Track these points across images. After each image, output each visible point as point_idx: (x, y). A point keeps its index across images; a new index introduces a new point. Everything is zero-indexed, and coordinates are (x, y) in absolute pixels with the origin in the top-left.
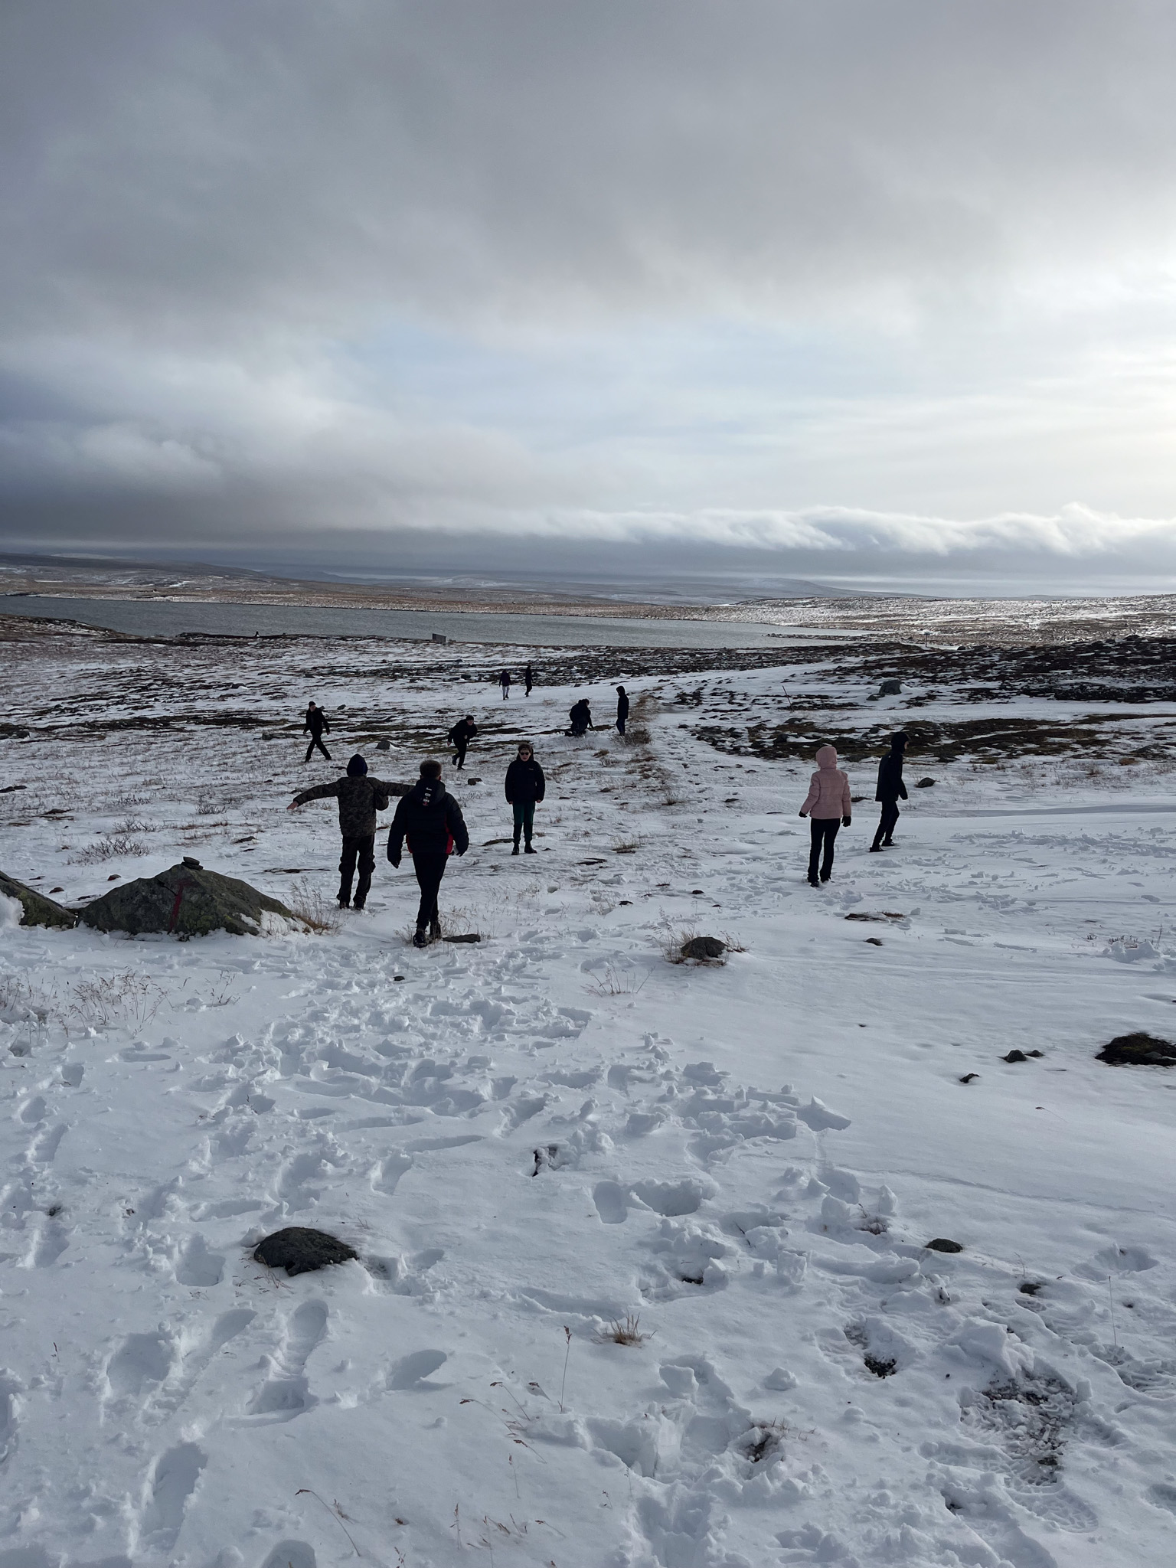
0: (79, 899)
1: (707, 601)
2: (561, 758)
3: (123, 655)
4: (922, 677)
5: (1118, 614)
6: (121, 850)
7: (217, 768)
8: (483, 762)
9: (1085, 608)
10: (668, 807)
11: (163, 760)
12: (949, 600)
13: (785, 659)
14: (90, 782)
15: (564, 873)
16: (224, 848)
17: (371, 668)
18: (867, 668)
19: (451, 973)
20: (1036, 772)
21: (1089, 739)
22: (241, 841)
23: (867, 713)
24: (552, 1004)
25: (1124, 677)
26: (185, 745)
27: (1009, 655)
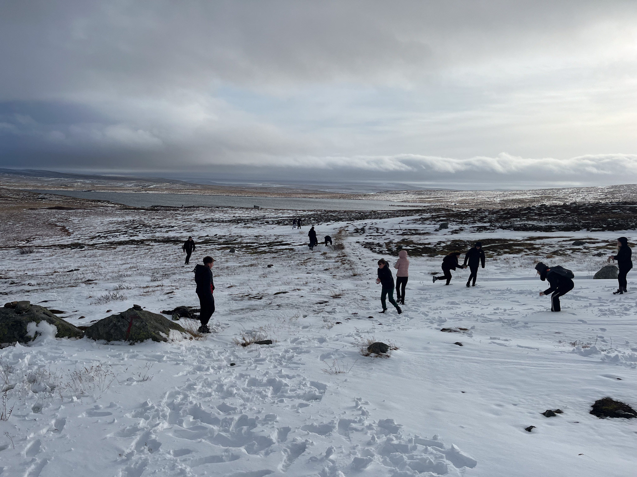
0: (91, 322)
1: (365, 192)
2: (307, 256)
3: (128, 214)
4: (457, 221)
5: (531, 196)
6: (115, 298)
7: (162, 261)
8: (274, 258)
9: (518, 194)
10: (354, 277)
11: (139, 258)
12: (463, 191)
13: (397, 214)
14: (107, 267)
15: (310, 308)
16: (160, 297)
17: (228, 219)
18: (433, 218)
19: (258, 361)
20: (511, 261)
21: (531, 247)
22: (168, 293)
23: (435, 236)
24: (307, 379)
25: (542, 221)
26: (149, 251)
27: (492, 212)
